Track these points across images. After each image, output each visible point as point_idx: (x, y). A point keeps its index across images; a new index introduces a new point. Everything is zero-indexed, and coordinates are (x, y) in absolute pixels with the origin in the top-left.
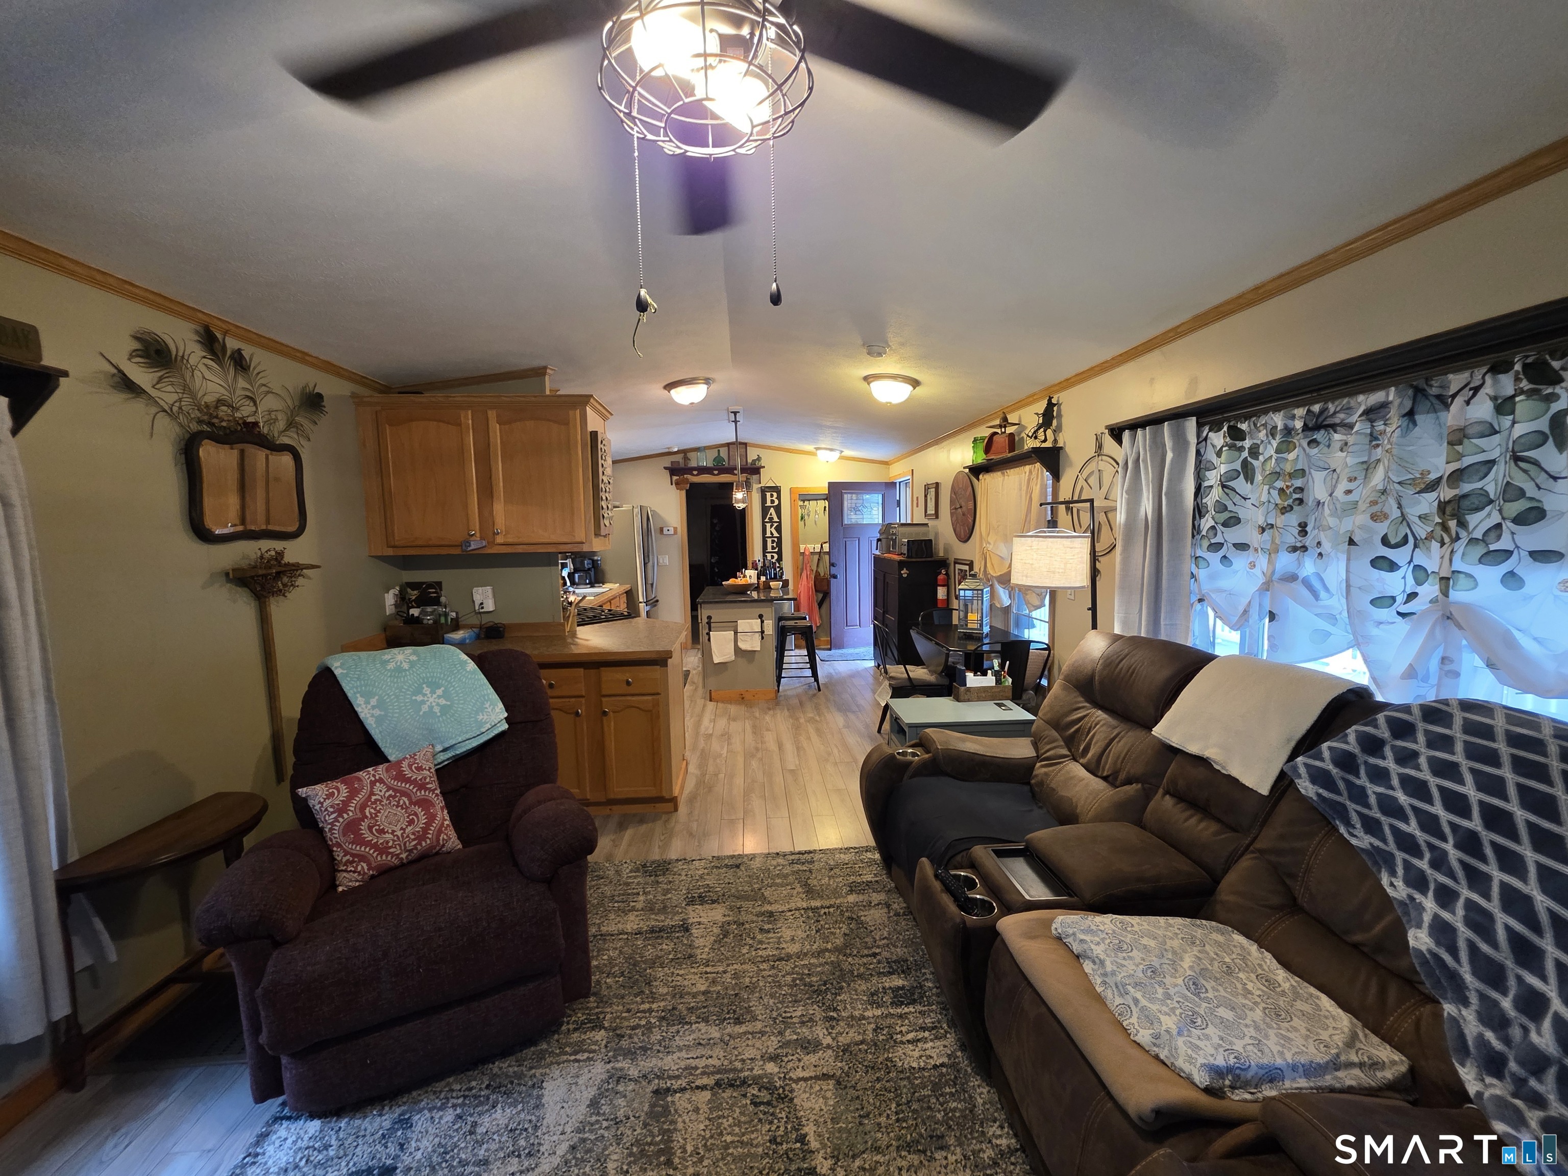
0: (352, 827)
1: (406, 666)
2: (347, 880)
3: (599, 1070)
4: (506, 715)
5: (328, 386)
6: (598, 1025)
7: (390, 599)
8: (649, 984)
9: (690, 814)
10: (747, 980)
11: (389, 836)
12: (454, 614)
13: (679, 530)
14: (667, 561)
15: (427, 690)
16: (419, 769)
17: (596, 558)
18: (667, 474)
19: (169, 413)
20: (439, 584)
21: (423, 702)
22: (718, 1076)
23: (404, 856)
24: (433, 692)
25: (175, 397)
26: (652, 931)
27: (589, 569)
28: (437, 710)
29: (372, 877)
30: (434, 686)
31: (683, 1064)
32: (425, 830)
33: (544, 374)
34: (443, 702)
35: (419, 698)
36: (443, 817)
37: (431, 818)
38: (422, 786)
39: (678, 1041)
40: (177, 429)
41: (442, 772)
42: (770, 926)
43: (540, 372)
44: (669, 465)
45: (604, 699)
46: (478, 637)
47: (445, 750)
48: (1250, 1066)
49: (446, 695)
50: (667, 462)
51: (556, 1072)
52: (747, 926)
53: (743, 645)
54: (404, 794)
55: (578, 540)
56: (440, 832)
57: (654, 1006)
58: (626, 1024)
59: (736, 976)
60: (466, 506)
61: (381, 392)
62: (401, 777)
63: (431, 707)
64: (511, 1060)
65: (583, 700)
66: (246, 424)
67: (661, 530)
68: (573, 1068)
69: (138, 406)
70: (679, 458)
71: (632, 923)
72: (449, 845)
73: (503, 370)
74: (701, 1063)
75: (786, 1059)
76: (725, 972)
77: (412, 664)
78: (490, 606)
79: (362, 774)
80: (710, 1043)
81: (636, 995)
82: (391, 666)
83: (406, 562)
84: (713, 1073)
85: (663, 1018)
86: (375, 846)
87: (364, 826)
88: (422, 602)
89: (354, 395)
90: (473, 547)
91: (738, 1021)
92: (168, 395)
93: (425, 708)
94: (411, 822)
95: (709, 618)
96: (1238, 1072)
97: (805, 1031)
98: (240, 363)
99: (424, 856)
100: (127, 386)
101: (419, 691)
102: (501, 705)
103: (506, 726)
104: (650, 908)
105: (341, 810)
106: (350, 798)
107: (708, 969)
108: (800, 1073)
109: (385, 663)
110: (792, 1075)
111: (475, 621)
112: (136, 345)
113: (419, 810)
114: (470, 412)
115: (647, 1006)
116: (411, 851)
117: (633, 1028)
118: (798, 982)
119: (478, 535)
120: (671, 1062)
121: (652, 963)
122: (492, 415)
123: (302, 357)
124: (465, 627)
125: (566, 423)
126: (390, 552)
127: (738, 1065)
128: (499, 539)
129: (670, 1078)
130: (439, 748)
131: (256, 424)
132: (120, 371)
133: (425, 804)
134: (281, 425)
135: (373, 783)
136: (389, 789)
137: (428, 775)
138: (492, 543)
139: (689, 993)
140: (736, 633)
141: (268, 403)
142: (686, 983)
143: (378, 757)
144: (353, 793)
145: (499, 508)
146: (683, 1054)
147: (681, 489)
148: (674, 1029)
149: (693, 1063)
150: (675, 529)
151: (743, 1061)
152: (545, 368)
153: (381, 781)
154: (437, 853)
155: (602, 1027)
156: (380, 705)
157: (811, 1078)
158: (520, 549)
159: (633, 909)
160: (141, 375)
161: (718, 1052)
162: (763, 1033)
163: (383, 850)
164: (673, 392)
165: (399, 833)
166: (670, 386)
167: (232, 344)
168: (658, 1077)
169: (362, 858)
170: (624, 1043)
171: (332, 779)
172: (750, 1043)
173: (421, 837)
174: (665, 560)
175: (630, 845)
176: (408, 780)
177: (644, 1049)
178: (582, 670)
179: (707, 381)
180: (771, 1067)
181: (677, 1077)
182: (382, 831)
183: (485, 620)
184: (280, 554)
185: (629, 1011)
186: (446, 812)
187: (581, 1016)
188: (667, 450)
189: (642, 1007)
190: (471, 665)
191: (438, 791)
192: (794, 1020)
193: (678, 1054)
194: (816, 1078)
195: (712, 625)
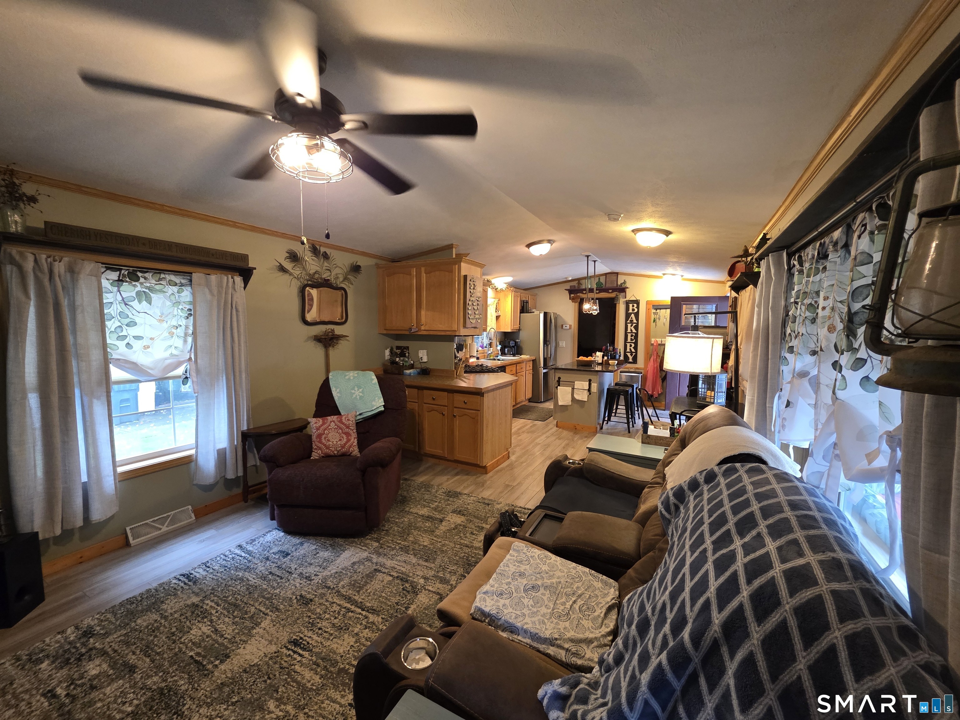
0: (319, 436)
1: (352, 378)
2: (315, 455)
3: (365, 554)
4: (383, 404)
5: (362, 261)
6: (378, 541)
7: (387, 352)
8: (408, 535)
9: (492, 477)
10: (445, 548)
11: (331, 443)
12: (412, 362)
13: (573, 327)
14: (564, 345)
15: (356, 389)
16: (348, 420)
17: (517, 340)
18: (567, 294)
19: (298, 279)
20: (407, 348)
21: (354, 393)
22: (400, 575)
23: (336, 452)
24: (358, 390)
25: (300, 272)
26: (428, 517)
27: (513, 347)
28: (358, 397)
29: (323, 457)
30: (359, 387)
31: (392, 565)
32: (345, 444)
33: (452, 248)
34: (361, 394)
35: (353, 391)
36: (354, 441)
37: (348, 440)
38: (348, 427)
39: (398, 558)
40: (299, 283)
41: (359, 424)
42: (477, 533)
43: (450, 247)
44: (569, 288)
45: (455, 409)
46: (419, 374)
47: (360, 414)
48: (500, 619)
49: (362, 392)
50: (568, 286)
51: (352, 549)
52: (467, 529)
53: (577, 397)
54: (341, 429)
55: (453, 329)
56: (350, 447)
57: (403, 543)
58: (387, 544)
59: (444, 545)
60: (411, 312)
61: (390, 261)
62: (341, 422)
63: (356, 396)
64: (343, 540)
65: (446, 408)
66: (325, 280)
67: (562, 326)
68: (358, 550)
69: (286, 278)
70: (575, 284)
71: (424, 511)
72: (354, 453)
73: (436, 247)
74: (398, 568)
75: (430, 581)
76: (440, 542)
77: (354, 377)
78: (425, 359)
79: (329, 418)
80: (410, 563)
81: (400, 537)
82: (347, 377)
83: (398, 337)
84: (399, 573)
85: (402, 548)
86: (325, 445)
87: (323, 436)
88: (402, 355)
89: (377, 264)
90: (413, 331)
91: (426, 561)
92: (297, 272)
93: (354, 396)
94: (340, 440)
95: (559, 378)
96: (493, 618)
97: (448, 576)
98: (326, 256)
99: (344, 455)
100: (282, 269)
101: (353, 389)
102: (382, 399)
103: (383, 409)
104: (435, 509)
105: (318, 429)
106: (322, 425)
107: (434, 538)
108: (430, 588)
109: (346, 376)
110: (427, 587)
111: (419, 366)
112: (288, 255)
113: (344, 436)
114: (415, 269)
115: (400, 542)
116: (338, 451)
117: (388, 547)
119: (415, 325)
120: (389, 563)
121: (416, 528)
122: (423, 269)
123: (352, 251)
124: (416, 368)
125: (451, 271)
126: (385, 332)
127: (411, 574)
128: (423, 328)
129: (384, 568)
130: (358, 413)
131: (328, 280)
132: (281, 264)
133: (348, 434)
134: (341, 279)
135: (331, 422)
136: (336, 425)
137: (352, 423)
138: (420, 330)
139: (419, 544)
140: (573, 389)
141: (335, 271)
142: (422, 540)
143: (337, 413)
144: (324, 423)
145: (423, 313)
146: (396, 563)
147: (575, 302)
148: (401, 553)
149: (396, 566)
150: (570, 326)
151: (414, 574)
152: (452, 244)
153: (334, 421)
154: (349, 455)
155: (379, 542)
156: (339, 392)
157: (432, 591)
158: (431, 333)
159: (429, 507)
160: (288, 265)
161: (409, 567)
162: (431, 568)
163: (328, 447)
164: (530, 248)
165: (335, 443)
166: (529, 246)
167: (323, 250)
168: (381, 566)
169: (320, 448)
170: (381, 550)
171: (319, 417)
172: (423, 570)
173: (343, 447)
174: (562, 344)
175: (453, 482)
176: (343, 424)
177: (385, 555)
178: (446, 393)
179: (549, 241)
180: (422, 581)
181: (387, 568)
182: (329, 440)
183: (423, 366)
184: (333, 331)
185: (392, 541)
186: (356, 440)
187: (376, 536)
188: (565, 280)
189: (398, 541)
190: (375, 380)
191: (355, 431)
192: (448, 570)
194: (434, 592)
195: (561, 382)
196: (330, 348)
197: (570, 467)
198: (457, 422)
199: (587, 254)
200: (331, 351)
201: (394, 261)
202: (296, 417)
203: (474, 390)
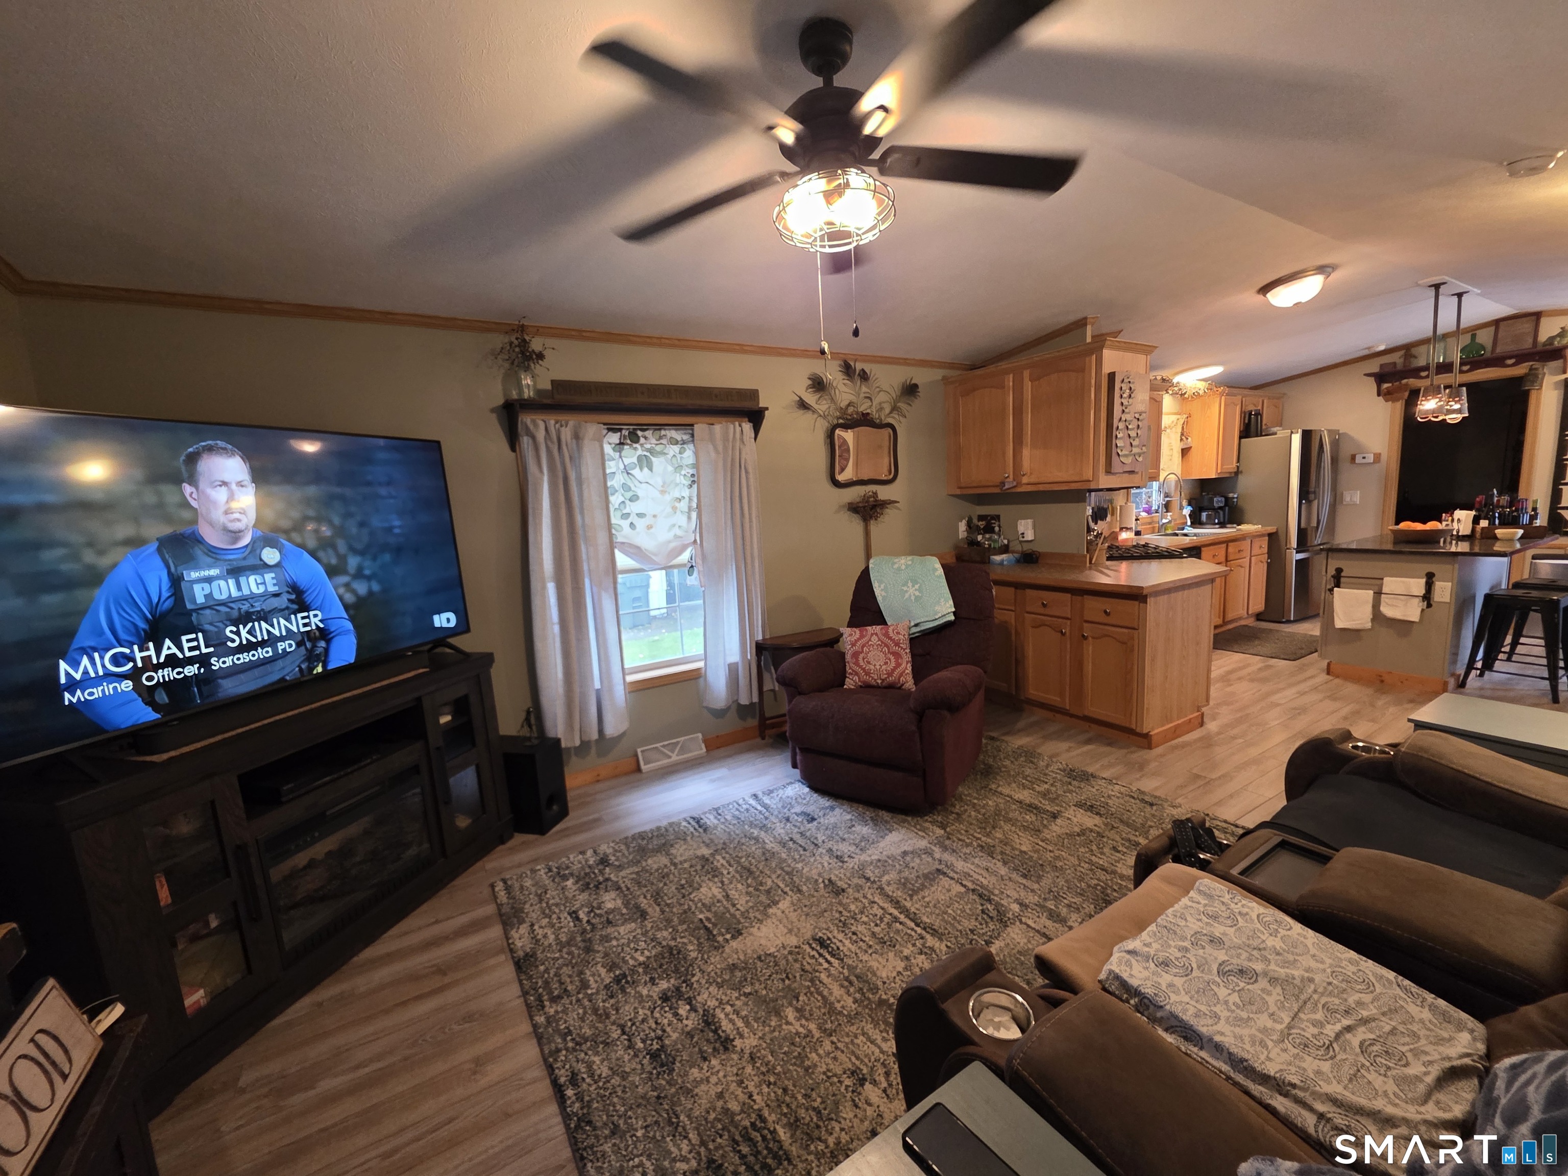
0: (856, 655)
1: (903, 567)
2: (849, 683)
3: (923, 843)
4: (953, 610)
5: (921, 377)
6: (943, 826)
7: (962, 526)
8: (994, 828)
9: (1162, 756)
10: (1061, 864)
11: (872, 667)
12: (1006, 542)
13: (1384, 458)
14: (1357, 498)
15: (910, 584)
16: (898, 633)
17: (1231, 495)
18: (1371, 384)
19: (824, 417)
20: (997, 518)
21: (907, 591)
22: (978, 888)
23: (879, 681)
24: (913, 586)
25: (827, 406)
26: (1030, 805)
27: (1220, 508)
28: (913, 598)
29: (861, 686)
30: (915, 582)
31: (966, 870)
32: (893, 670)
33: (1085, 325)
34: (917, 593)
35: (905, 588)
36: (907, 667)
37: (898, 665)
38: (897, 644)
39: (976, 861)
40: (827, 424)
41: (913, 641)
42: (1125, 850)
43: (1081, 323)
44: (1376, 369)
45: (1086, 625)
46: (1018, 561)
47: (916, 625)
48: (1161, 1007)
49: (920, 590)
50: (1374, 366)
51: (903, 831)
52: (1105, 840)
53: (1387, 610)
54: (886, 645)
55: (1085, 478)
56: (901, 675)
57: (983, 839)
58: (959, 836)
59: (1057, 858)
60: (1004, 454)
61: (967, 370)
62: (887, 635)
63: (910, 596)
64: (890, 815)
65: (1069, 622)
66: (863, 414)
67: (1353, 458)
68: (912, 835)
69: (808, 416)
70: (1397, 358)
71: (1024, 795)
72: (907, 686)
73: (1050, 331)
74: (976, 876)
75: (1030, 910)
76: (1050, 851)
77: (907, 566)
78: (1029, 536)
79: (869, 628)
80: (994, 873)
81: (980, 828)
82: (896, 566)
83: (980, 499)
84: (977, 885)
85: (982, 847)
86: (864, 670)
87: (861, 656)
88: (989, 529)
89: (944, 378)
90: (1007, 487)
91: (1025, 876)
92: (823, 406)
93: (907, 596)
94: (886, 663)
95: (1339, 571)
96: (1146, 1001)
97: (1064, 911)
98: (864, 376)
99: (891, 687)
100: (803, 405)
101: (905, 584)
102: (951, 602)
103: (952, 618)
104: (1044, 795)
105: (853, 645)
106: (859, 639)
107: (1040, 843)
108: (1030, 922)
109: (894, 563)
110: (1024, 919)
111: (1019, 548)
112: (810, 382)
113: (892, 658)
114: (1011, 376)
115: (979, 836)
116: (883, 680)
117: (960, 840)
118: (1099, 888)
119: (1011, 477)
120: (960, 865)
121: (1008, 820)
122: (1026, 374)
123: (905, 362)
124: (1013, 552)
125: (1082, 370)
126: (958, 492)
127: (997, 892)
128: (1025, 480)
129: (952, 870)
130: (912, 624)
131: (868, 414)
132: (801, 398)
133: (897, 655)
134: (887, 410)
135: (872, 634)
136: (879, 640)
137: (903, 638)
138: (1019, 484)
139: (1012, 846)
140: (1378, 594)
141: (878, 399)
142: (1017, 841)
143: (883, 622)
144: (862, 636)
145: (1026, 452)
146: (972, 867)
147: (1394, 400)
148: (981, 854)
149: (972, 873)
150: (1377, 457)
151: (1003, 893)
152: (1086, 318)
153: (876, 634)
154: (900, 688)
155: (944, 829)
156: (885, 590)
157: (1034, 929)
158: (1041, 488)
159: (1033, 789)
160: (810, 398)
161: (993, 879)
162: (1033, 891)
163: (868, 673)
164: (1269, 295)
165: (878, 667)
166: (1265, 289)
167: (859, 366)
168: (947, 866)
169: (857, 674)
170: (947, 842)
171: (856, 627)
172: (1018, 889)
173: (890, 674)
174: (1353, 497)
175: (1078, 755)
176: (890, 638)
177: (954, 851)
178: (1069, 595)
179: (1321, 269)
180: (1016, 907)
181: (957, 873)
182: (869, 663)
183: (1026, 547)
184: (875, 494)
185: (966, 831)
186: (909, 665)
187: (940, 819)
188: (1366, 352)
189: (976, 834)
190: (940, 571)
191: (908, 651)
192: (1065, 901)
193: (969, 865)
194: (1038, 931)
195: (1342, 580)
196: (872, 522)
197: (1357, 757)
198: (1089, 649)
199: (1436, 280)
200: (873, 526)
201: (973, 367)
202: (825, 626)
203: (1125, 590)
